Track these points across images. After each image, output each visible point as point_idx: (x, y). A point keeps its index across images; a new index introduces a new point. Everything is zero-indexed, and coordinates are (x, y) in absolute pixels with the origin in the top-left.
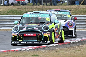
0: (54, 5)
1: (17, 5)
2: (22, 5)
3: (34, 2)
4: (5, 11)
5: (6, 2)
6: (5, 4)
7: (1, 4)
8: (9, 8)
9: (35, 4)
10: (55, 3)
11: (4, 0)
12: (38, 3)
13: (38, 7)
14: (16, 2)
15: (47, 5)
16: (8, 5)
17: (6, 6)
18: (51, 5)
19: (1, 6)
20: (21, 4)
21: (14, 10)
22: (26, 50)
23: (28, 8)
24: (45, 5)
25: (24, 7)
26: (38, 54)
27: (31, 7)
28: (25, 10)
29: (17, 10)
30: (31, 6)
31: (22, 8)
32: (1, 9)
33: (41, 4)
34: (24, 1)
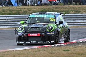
0: (83, 4)
1: (50, 5)
2: (54, 5)
3: (65, 2)
4: (38, 10)
5: (39, 2)
6: (39, 4)
7: (35, 4)
8: (42, 7)
9: (66, 4)
10: (84, 3)
11: (38, 1)
12: (69, 3)
13: (68, 7)
14: (48, 2)
15: (76, 4)
16: (41, 5)
17: (39, 6)
18: (80, 4)
19: (35, 6)
20: (52, 4)
21: (46, 9)
22: (58, 45)
23: (59, 8)
24: (74, 5)
25: (56, 7)
26: (69, 49)
27: (62, 7)
28: (56, 9)
29: (49, 9)
30: (62, 5)
31: (54, 8)
32: (35, 9)
33: (71, 4)
34: (56, 1)
